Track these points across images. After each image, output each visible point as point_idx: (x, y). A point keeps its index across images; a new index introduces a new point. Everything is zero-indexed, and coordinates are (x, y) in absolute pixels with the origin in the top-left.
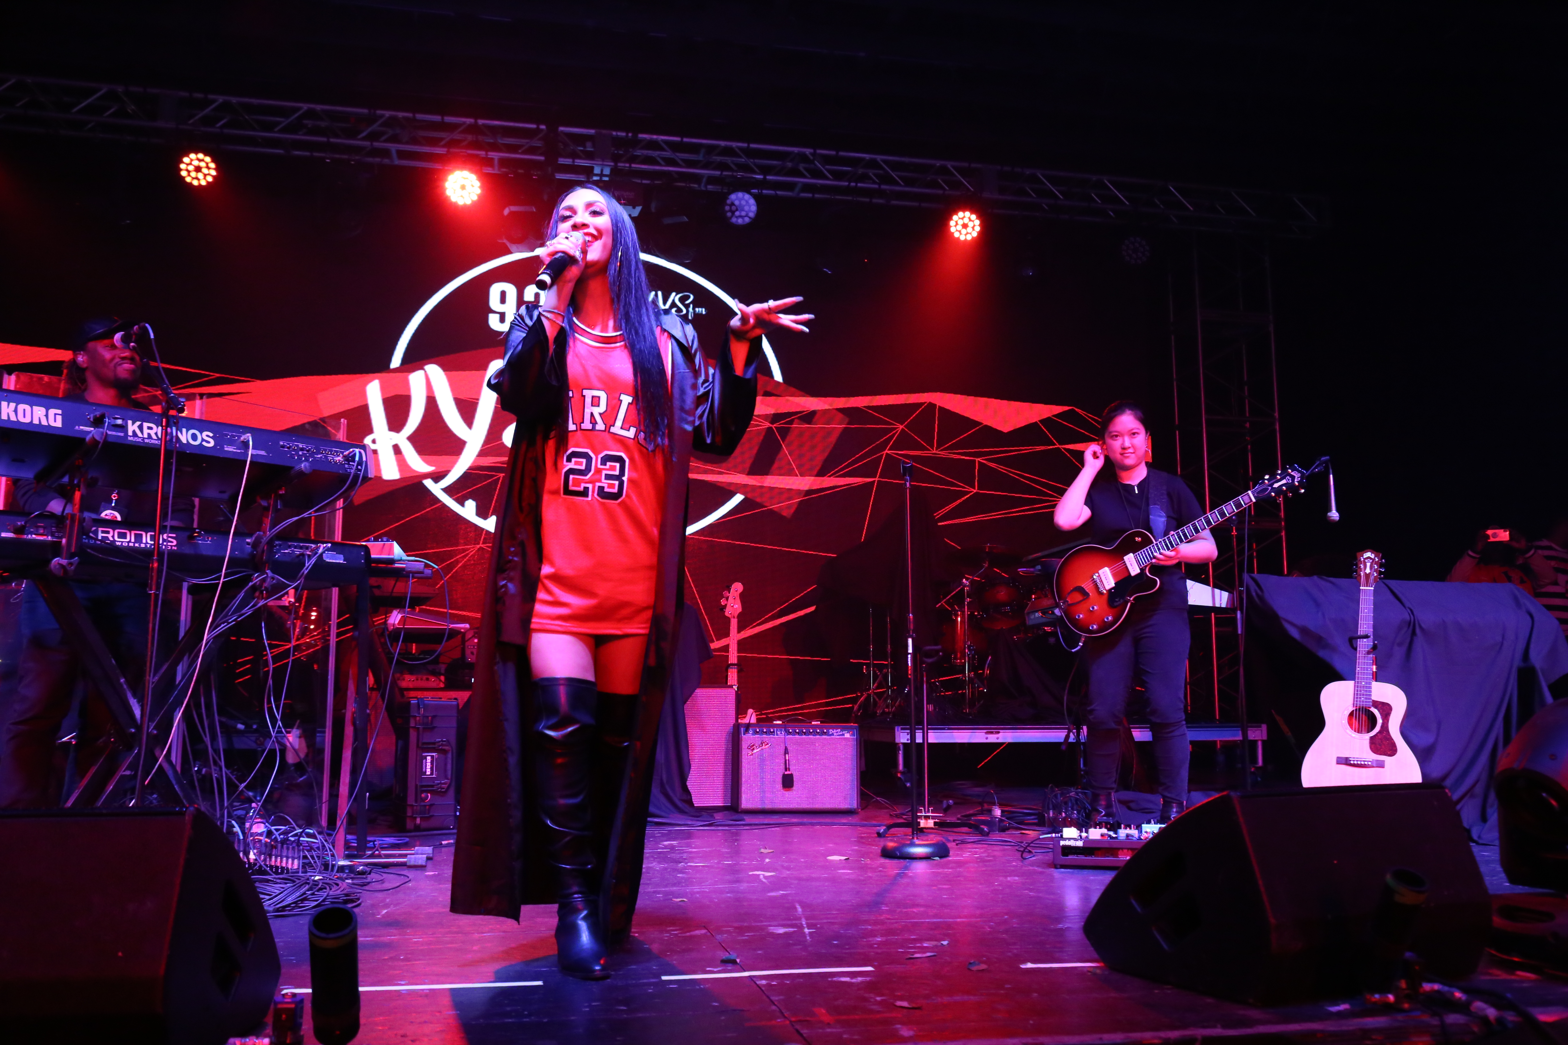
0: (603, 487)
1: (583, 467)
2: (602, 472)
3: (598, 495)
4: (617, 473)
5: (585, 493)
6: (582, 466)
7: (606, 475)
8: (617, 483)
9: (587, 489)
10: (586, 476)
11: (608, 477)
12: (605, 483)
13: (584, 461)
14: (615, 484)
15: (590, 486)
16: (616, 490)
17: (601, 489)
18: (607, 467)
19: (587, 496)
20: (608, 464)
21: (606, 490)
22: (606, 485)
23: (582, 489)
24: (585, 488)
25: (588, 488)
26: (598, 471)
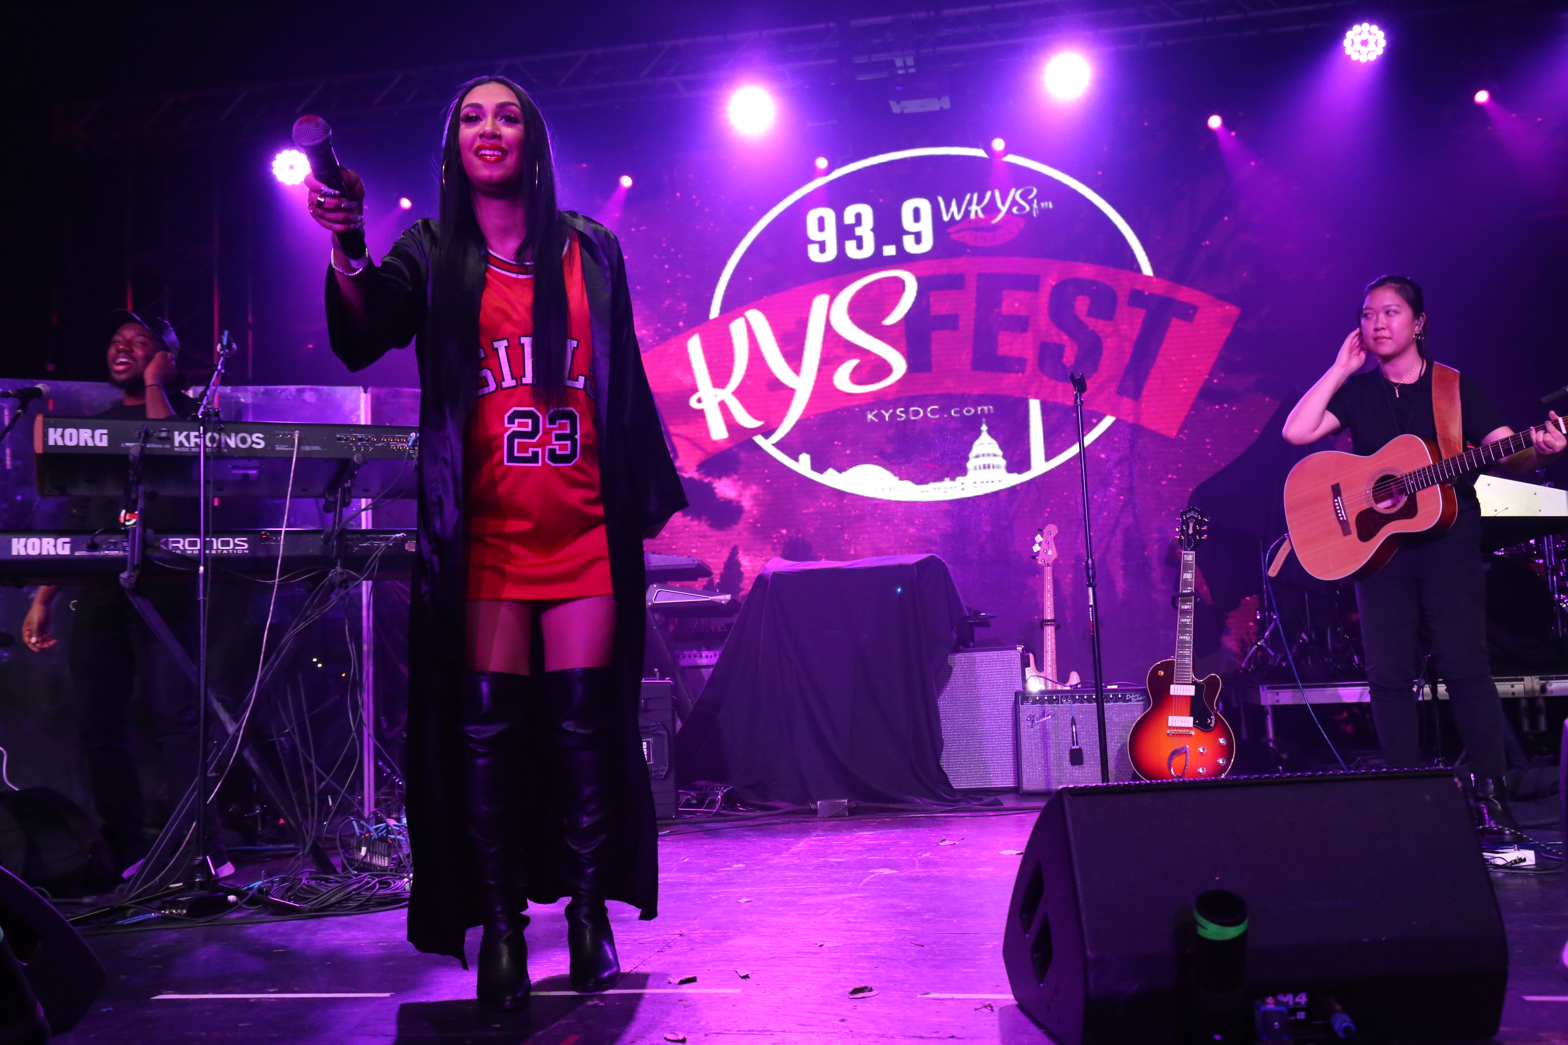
0: (555, 450)
1: (529, 429)
2: (551, 433)
3: (549, 459)
4: (568, 431)
5: (534, 458)
6: (528, 427)
7: (556, 435)
8: (569, 443)
9: (535, 454)
10: (534, 438)
11: (559, 437)
12: (556, 445)
13: (530, 421)
14: (566, 445)
15: (540, 450)
16: (568, 452)
17: (552, 451)
18: (556, 426)
19: (538, 462)
20: (558, 422)
21: (558, 452)
22: (557, 447)
23: (530, 455)
24: (533, 452)
25: (537, 453)
26: (547, 432)
